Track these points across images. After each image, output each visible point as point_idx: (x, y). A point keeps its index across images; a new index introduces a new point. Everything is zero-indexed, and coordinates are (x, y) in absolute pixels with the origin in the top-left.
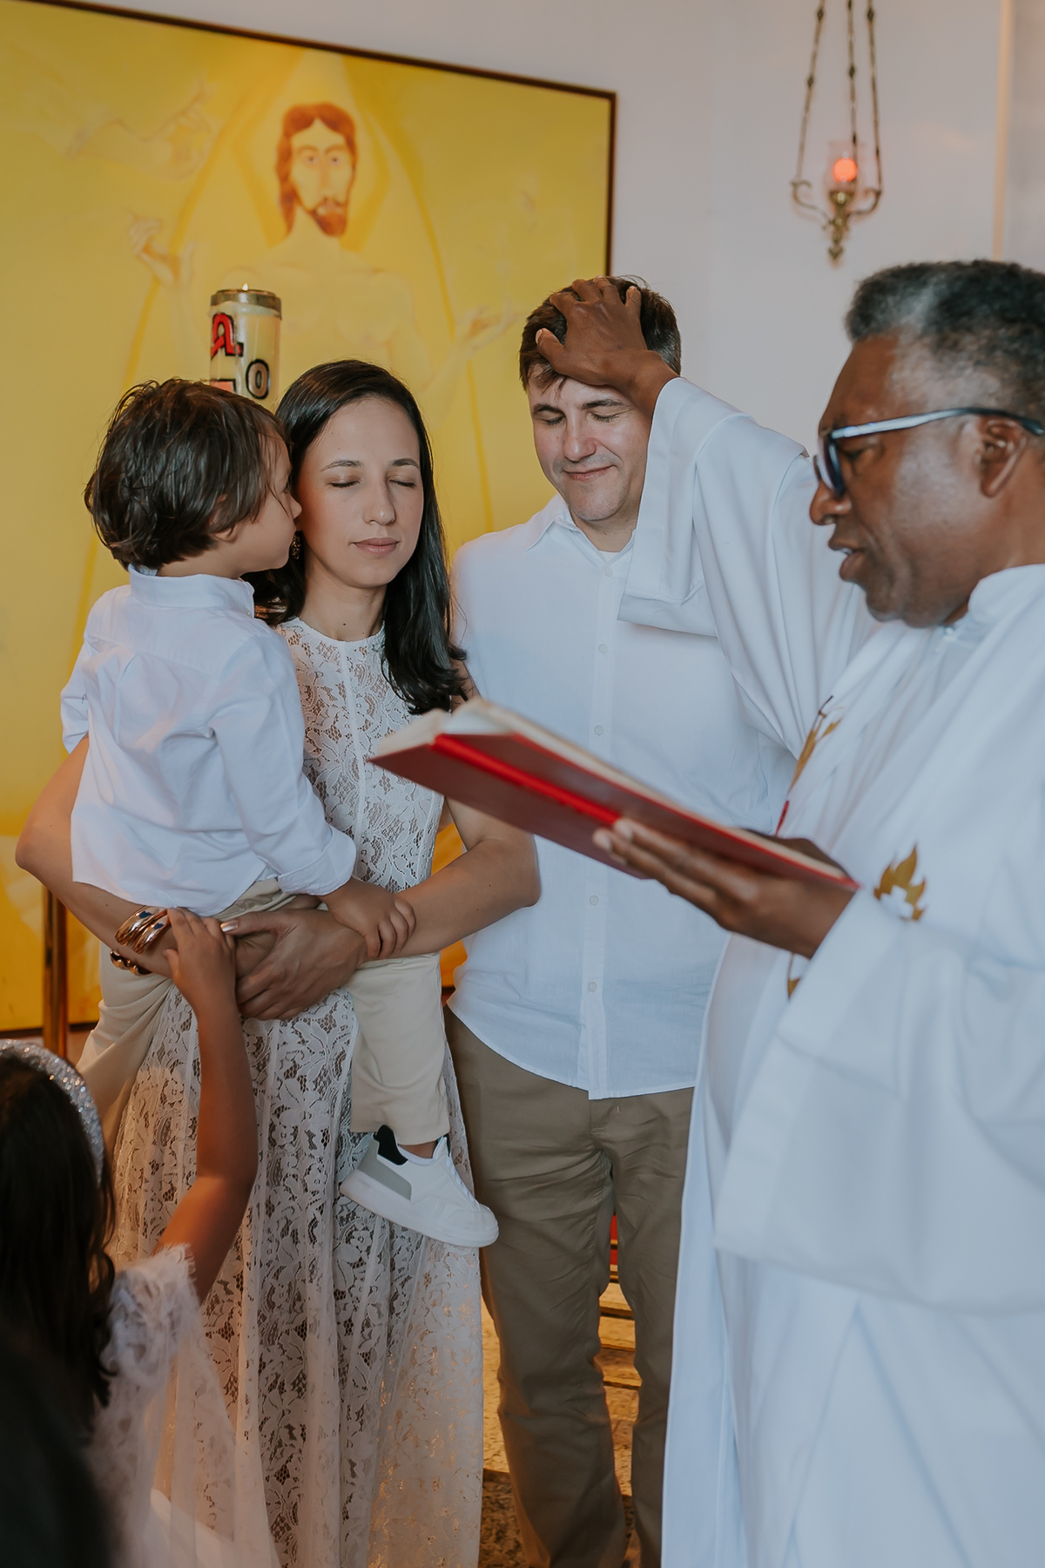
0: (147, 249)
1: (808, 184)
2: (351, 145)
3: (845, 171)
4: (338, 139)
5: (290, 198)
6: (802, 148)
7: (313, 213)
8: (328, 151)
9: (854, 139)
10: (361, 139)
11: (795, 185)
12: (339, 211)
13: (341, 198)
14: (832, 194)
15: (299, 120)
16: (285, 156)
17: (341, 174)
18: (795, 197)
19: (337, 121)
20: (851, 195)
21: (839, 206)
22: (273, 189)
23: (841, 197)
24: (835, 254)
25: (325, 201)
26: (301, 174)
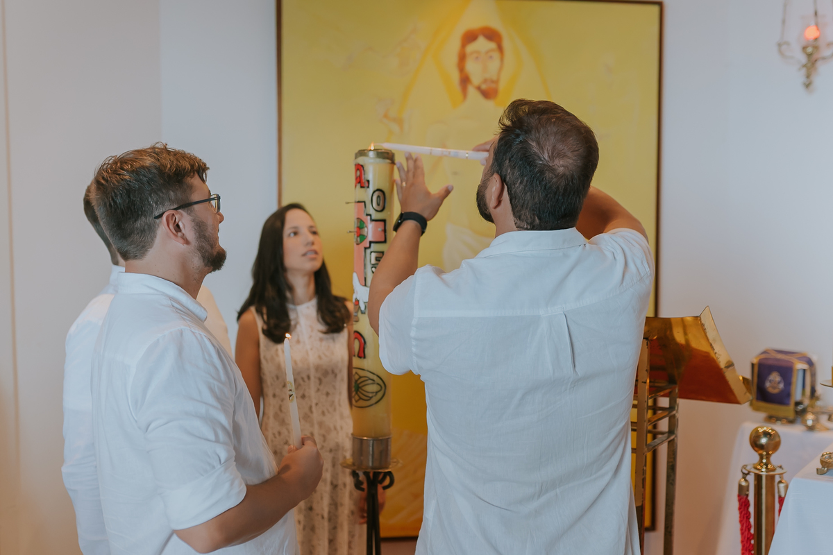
0: (386, 116)
1: (787, 43)
2: (500, 48)
3: (812, 33)
4: (492, 45)
5: (465, 80)
6: (784, 22)
7: (479, 88)
8: (487, 52)
9: (816, 14)
10: (506, 44)
11: (780, 45)
12: (493, 86)
13: (495, 78)
14: (804, 48)
15: (470, 37)
16: (462, 58)
17: (494, 65)
18: (781, 53)
19: (492, 35)
20: (816, 48)
21: (809, 55)
22: (455, 76)
23: (810, 50)
24: (808, 85)
25: (485, 81)
26: (472, 67)
